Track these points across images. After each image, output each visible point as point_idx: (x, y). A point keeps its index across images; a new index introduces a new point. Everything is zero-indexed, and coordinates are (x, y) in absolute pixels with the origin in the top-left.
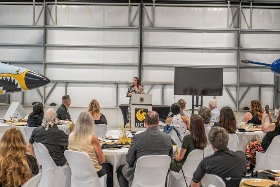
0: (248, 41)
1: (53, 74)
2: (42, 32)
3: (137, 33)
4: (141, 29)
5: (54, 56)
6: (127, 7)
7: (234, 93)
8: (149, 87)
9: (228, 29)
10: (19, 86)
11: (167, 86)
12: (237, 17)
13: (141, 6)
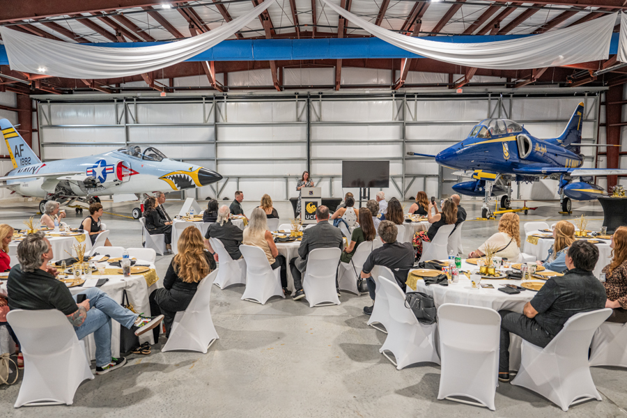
0: (413, 132)
1: (224, 169)
2: (213, 129)
3: (305, 128)
4: (309, 124)
5: (225, 152)
6: (295, 103)
7: (399, 184)
8: (318, 179)
9: (394, 121)
10: (193, 183)
11: (335, 179)
12: (402, 109)
13: (308, 101)
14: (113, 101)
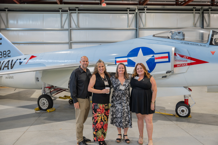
14: (59, 11)
